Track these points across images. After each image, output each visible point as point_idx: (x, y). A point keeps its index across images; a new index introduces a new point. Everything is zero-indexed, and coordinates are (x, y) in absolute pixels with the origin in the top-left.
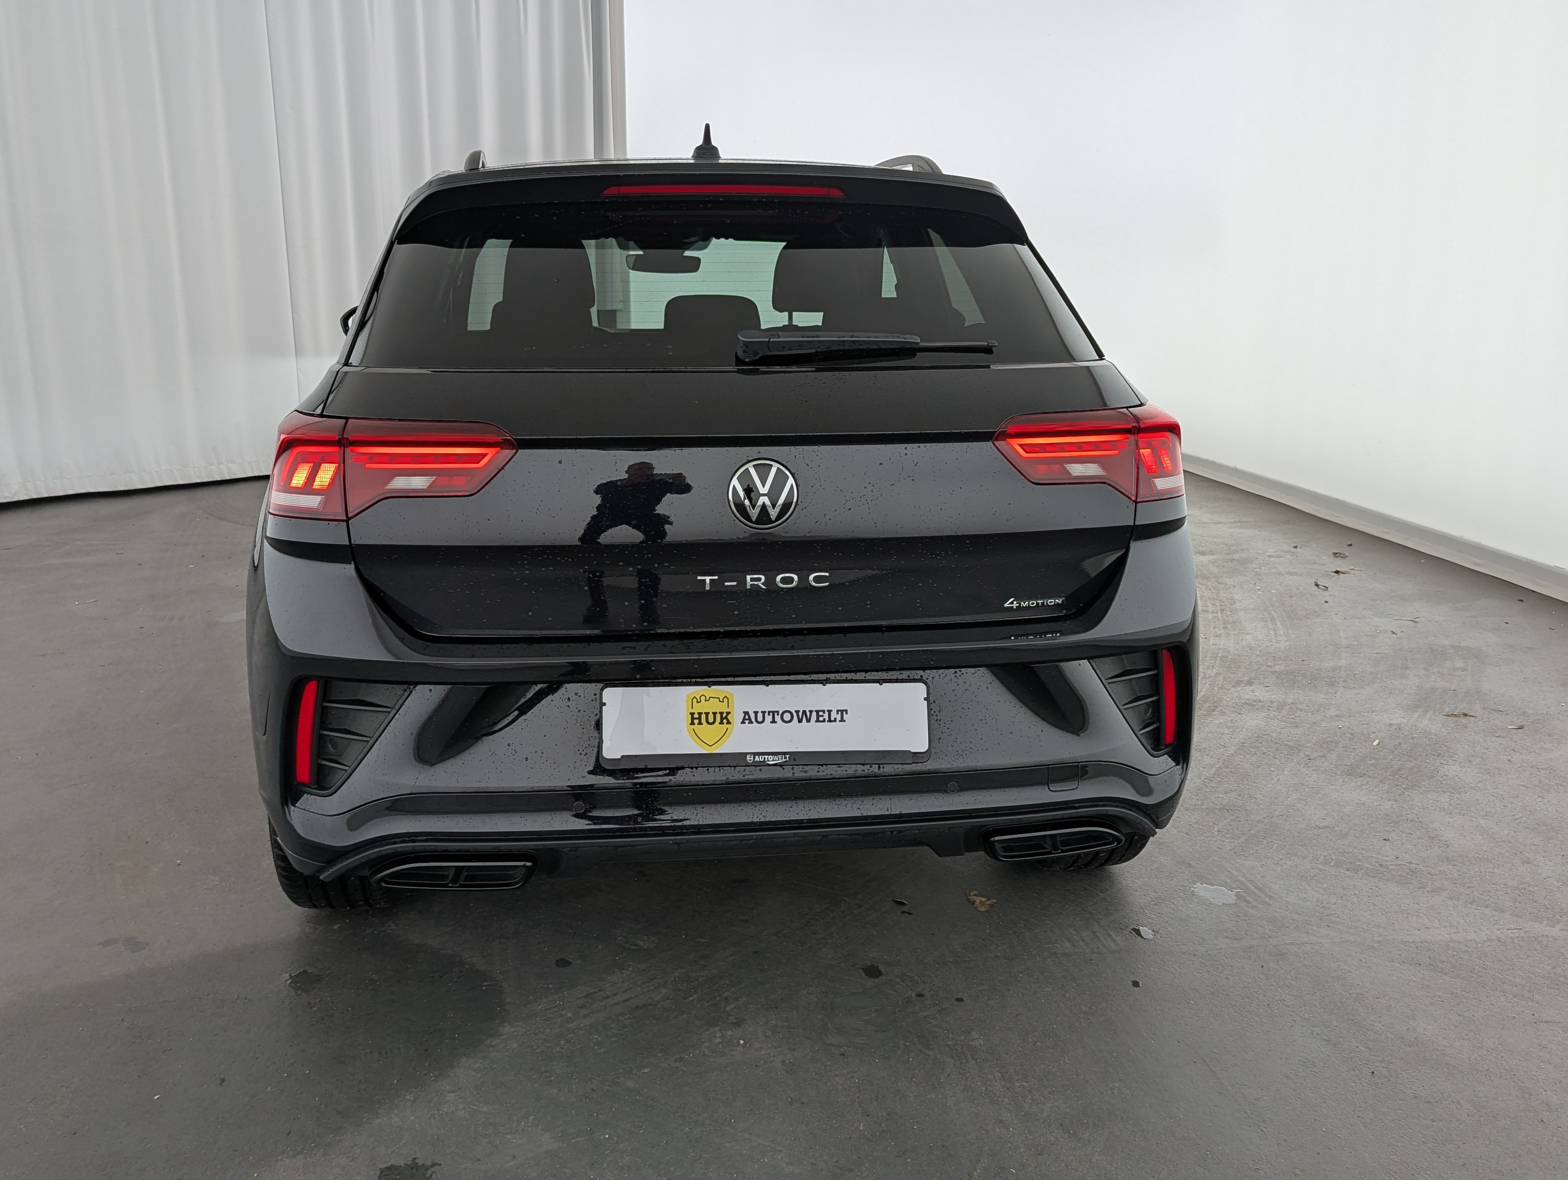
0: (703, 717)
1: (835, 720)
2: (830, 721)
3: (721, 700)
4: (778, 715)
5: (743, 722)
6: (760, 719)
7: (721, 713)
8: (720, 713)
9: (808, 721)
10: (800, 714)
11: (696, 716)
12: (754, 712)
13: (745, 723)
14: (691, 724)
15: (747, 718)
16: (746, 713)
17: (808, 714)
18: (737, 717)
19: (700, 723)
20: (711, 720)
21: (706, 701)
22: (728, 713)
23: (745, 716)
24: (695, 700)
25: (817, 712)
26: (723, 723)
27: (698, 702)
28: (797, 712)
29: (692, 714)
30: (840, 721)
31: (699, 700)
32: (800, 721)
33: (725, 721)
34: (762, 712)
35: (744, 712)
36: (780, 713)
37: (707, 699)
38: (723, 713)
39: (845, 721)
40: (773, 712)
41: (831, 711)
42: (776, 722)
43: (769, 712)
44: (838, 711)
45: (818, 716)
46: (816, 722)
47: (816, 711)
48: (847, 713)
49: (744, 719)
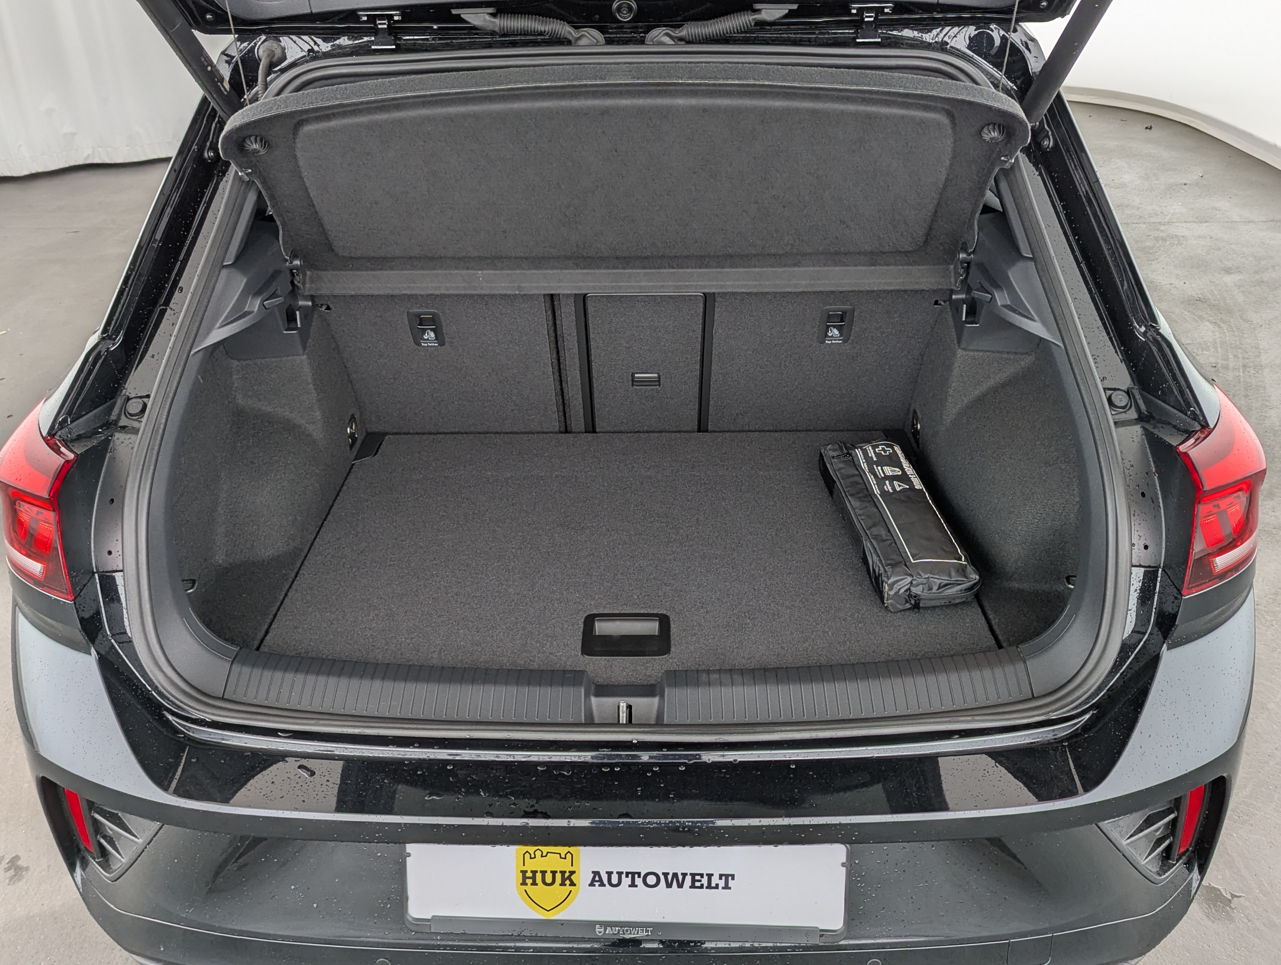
0: (539, 876)
1: (717, 887)
2: (709, 887)
3: (563, 856)
4: (639, 877)
5: (592, 884)
6: (615, 880)
7: (563, 873)
8: (561, 872)
9: (680, 886)
10: (670, 877)
11: (529, 874)
12: (607, 872)
13: (594, 885)
14: (522, 884)
15: (596, 879)
16: (596, 873)
17: (680, 878)
18: (583, 877)
19: (534, 884)
20: (549, 879)
21: (542, 856)
22: (572, 873)
23: (594, 877)
24: (527, 855)
25: (693, 875)
26: (565, 885)
27: (531, 858)
28: (666, 875)
29: (524, 872)
30: (723, 888)
31: (533, 856)
32: (669, 885)
33: (568, 882)
34: (617, 873)
35: (593, 872)
36: (642, 875)
37: (544, 854)
38: (565, 872)
39: (730, 888)
40: (633, 874)
41: (712, 875)
42: (636, 886)
43: (627, 874)
44: (721, 876)
45: (694, 881)
46: (690, 887)
47: (691, 874)
48: (733, 879)
49: (593, 880)
